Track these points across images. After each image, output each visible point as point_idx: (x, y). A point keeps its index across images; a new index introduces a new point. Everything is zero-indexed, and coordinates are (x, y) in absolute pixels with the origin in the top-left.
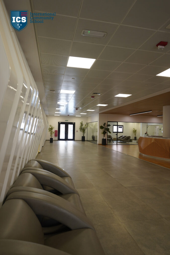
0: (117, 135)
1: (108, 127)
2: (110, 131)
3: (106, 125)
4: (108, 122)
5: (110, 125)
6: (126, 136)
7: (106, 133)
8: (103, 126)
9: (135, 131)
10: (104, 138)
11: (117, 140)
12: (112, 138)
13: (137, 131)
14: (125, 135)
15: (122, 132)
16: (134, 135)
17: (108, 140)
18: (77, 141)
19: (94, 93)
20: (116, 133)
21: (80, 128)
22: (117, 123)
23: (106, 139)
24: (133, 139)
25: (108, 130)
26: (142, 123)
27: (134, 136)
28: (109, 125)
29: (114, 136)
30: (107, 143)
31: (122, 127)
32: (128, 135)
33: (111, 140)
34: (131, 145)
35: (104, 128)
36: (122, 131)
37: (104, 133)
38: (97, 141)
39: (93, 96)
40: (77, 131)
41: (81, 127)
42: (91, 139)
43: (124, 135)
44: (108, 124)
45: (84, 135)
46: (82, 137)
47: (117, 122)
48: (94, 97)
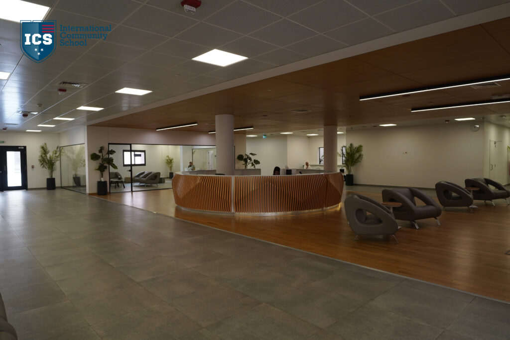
0: (131, 171)
1: (111, 156)
2: (114, 164)
3: (105, 152)
4: (109, 144)
5: (115, 152)
6: (151, 173)
7: (106, 168)
8: (98, 153)
9: (170, 162)
10: (103, 180)
11: (132, 180)
12: (120, 178)
13: (174, 161)
14: (150, 171)
15: (144, 165)
16: (169, 169)
17: (111, 183)
18: (34, 191)
19: (64, 83)
20: (129, 168)
21: (39, 160)
22: (129, 146)
23: (105, 182)
24: (168, 178)
25: (110, 161)
26: (182, 146)
27: (169, 171)
28: (112, 152)
29: (125, 174)
30: (108, 191)
31: (143, 154)
32: (154, 171)
33: (118, 182)
34: (162, 191)
35: (101, 157)
36: (144, 163)
37: (102, 169)
38: (85, 186)
39: (64, 88)
40: (33, 167)
41: (43, 156)
42: (71, 183)
43: (146, 170)
44: (110, 150)
45: (52, 176)
46: (48, 180)
47: (131, 145)
48: (64, 90)
